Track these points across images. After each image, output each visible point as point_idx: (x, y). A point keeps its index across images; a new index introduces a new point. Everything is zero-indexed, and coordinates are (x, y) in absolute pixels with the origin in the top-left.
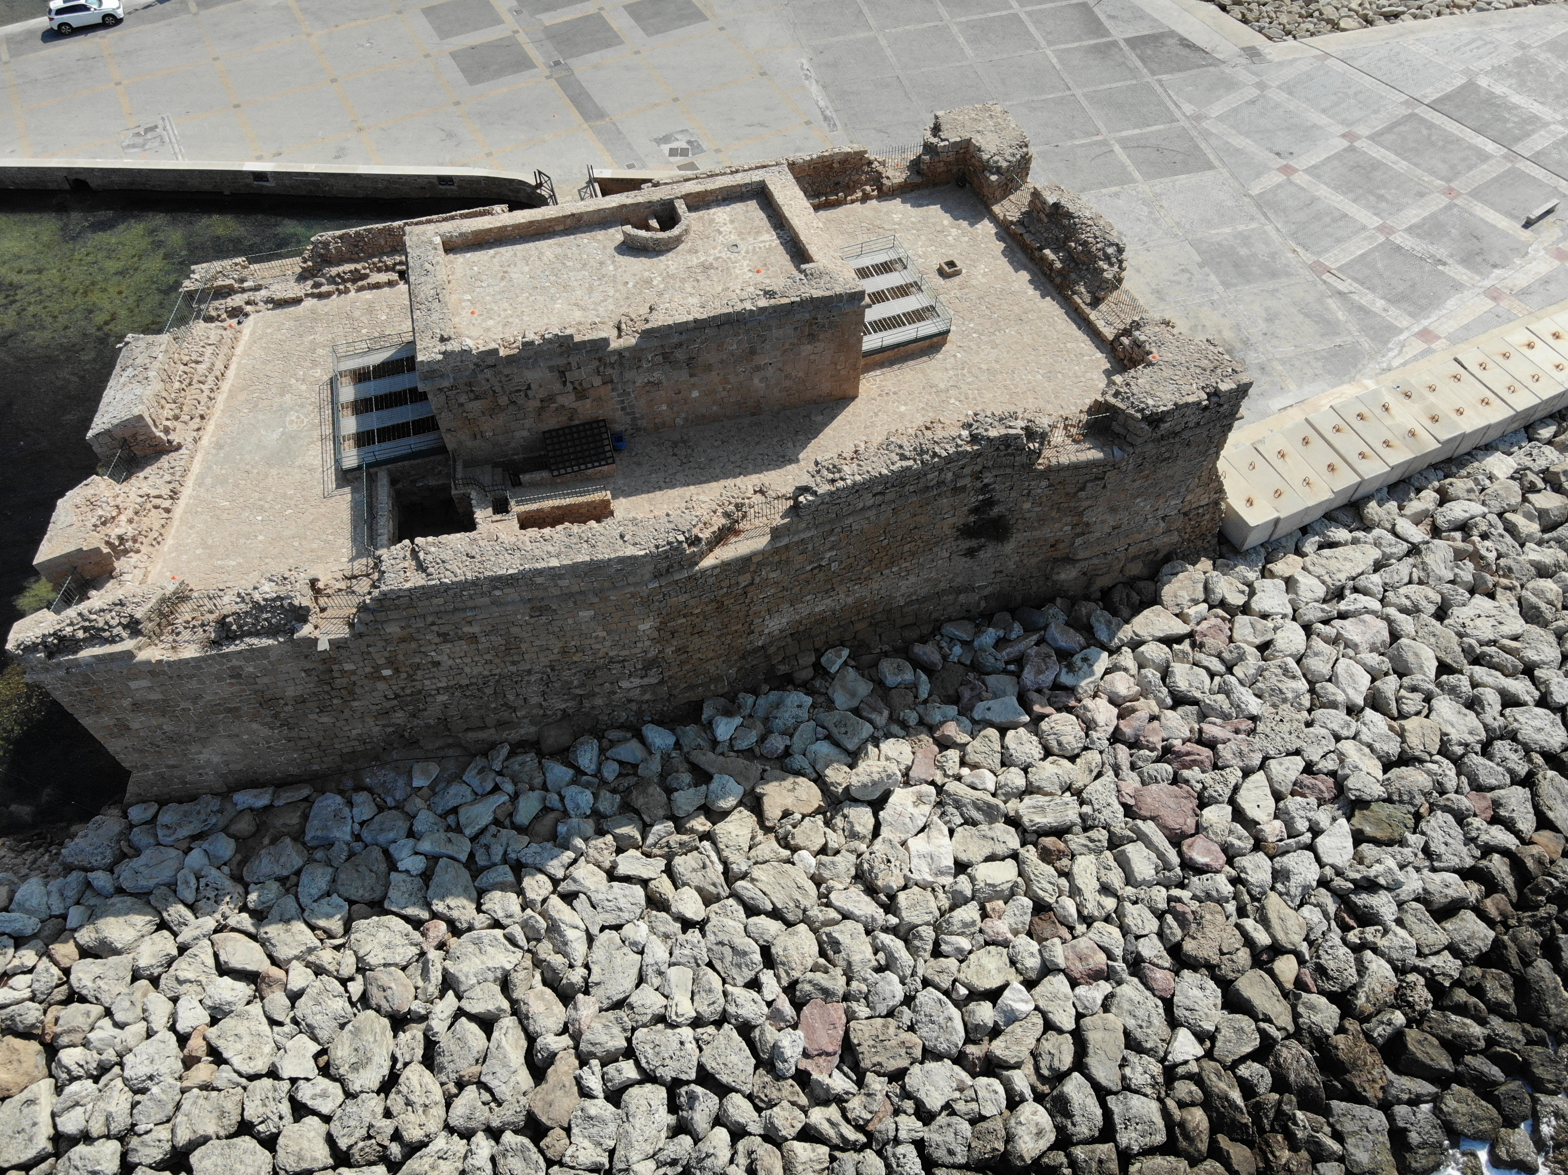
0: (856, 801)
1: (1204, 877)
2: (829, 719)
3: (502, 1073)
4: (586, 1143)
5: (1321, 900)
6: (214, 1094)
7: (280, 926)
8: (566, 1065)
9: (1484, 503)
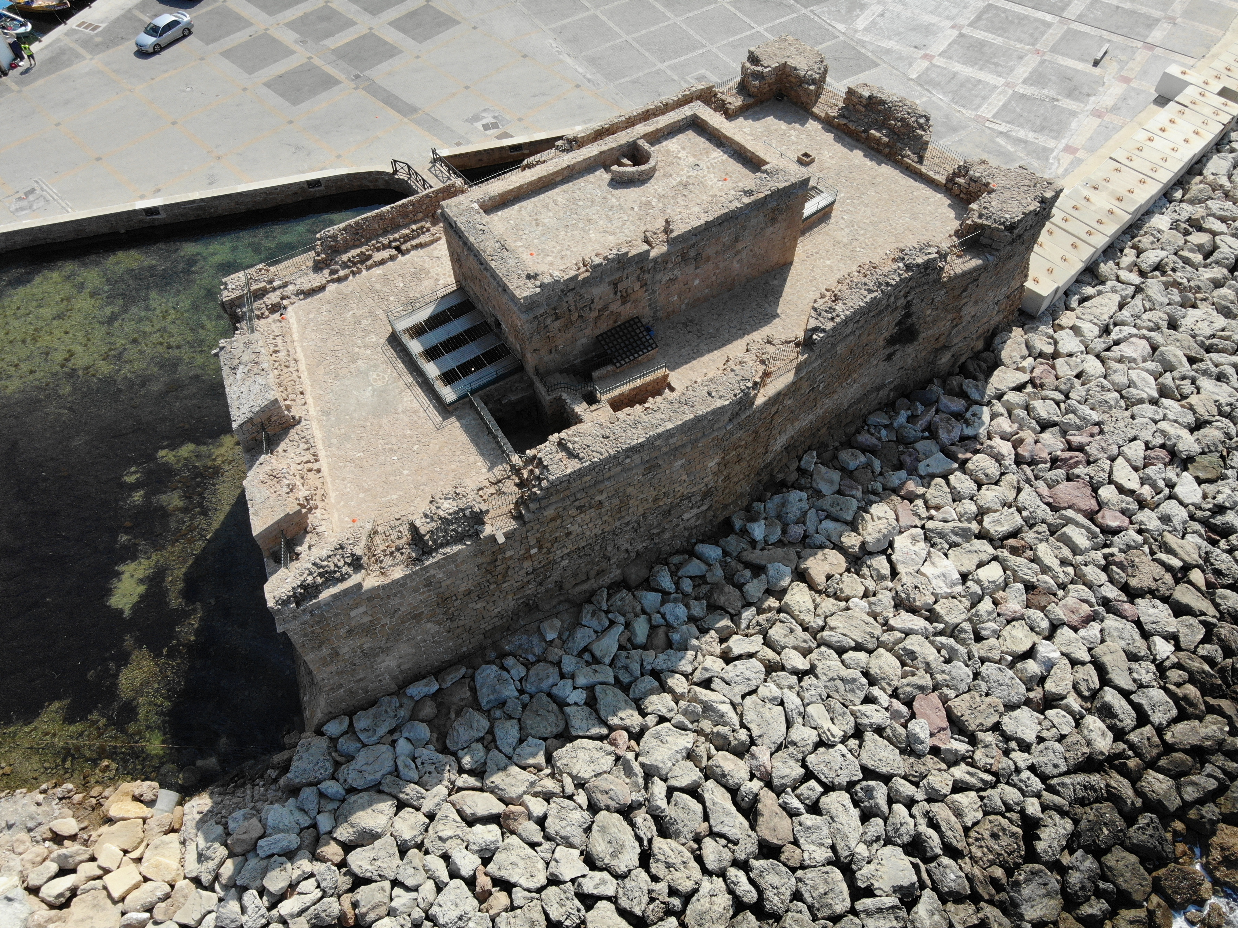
0: (871, 554)
1: (1121, 535)
2: (825, 503)
3: (726, 820)
4: (813, 847)
5: (1195, 528)
6: (518, 911)
7: (500, 774)
8: (768, 800)
9: (1162, 249)
